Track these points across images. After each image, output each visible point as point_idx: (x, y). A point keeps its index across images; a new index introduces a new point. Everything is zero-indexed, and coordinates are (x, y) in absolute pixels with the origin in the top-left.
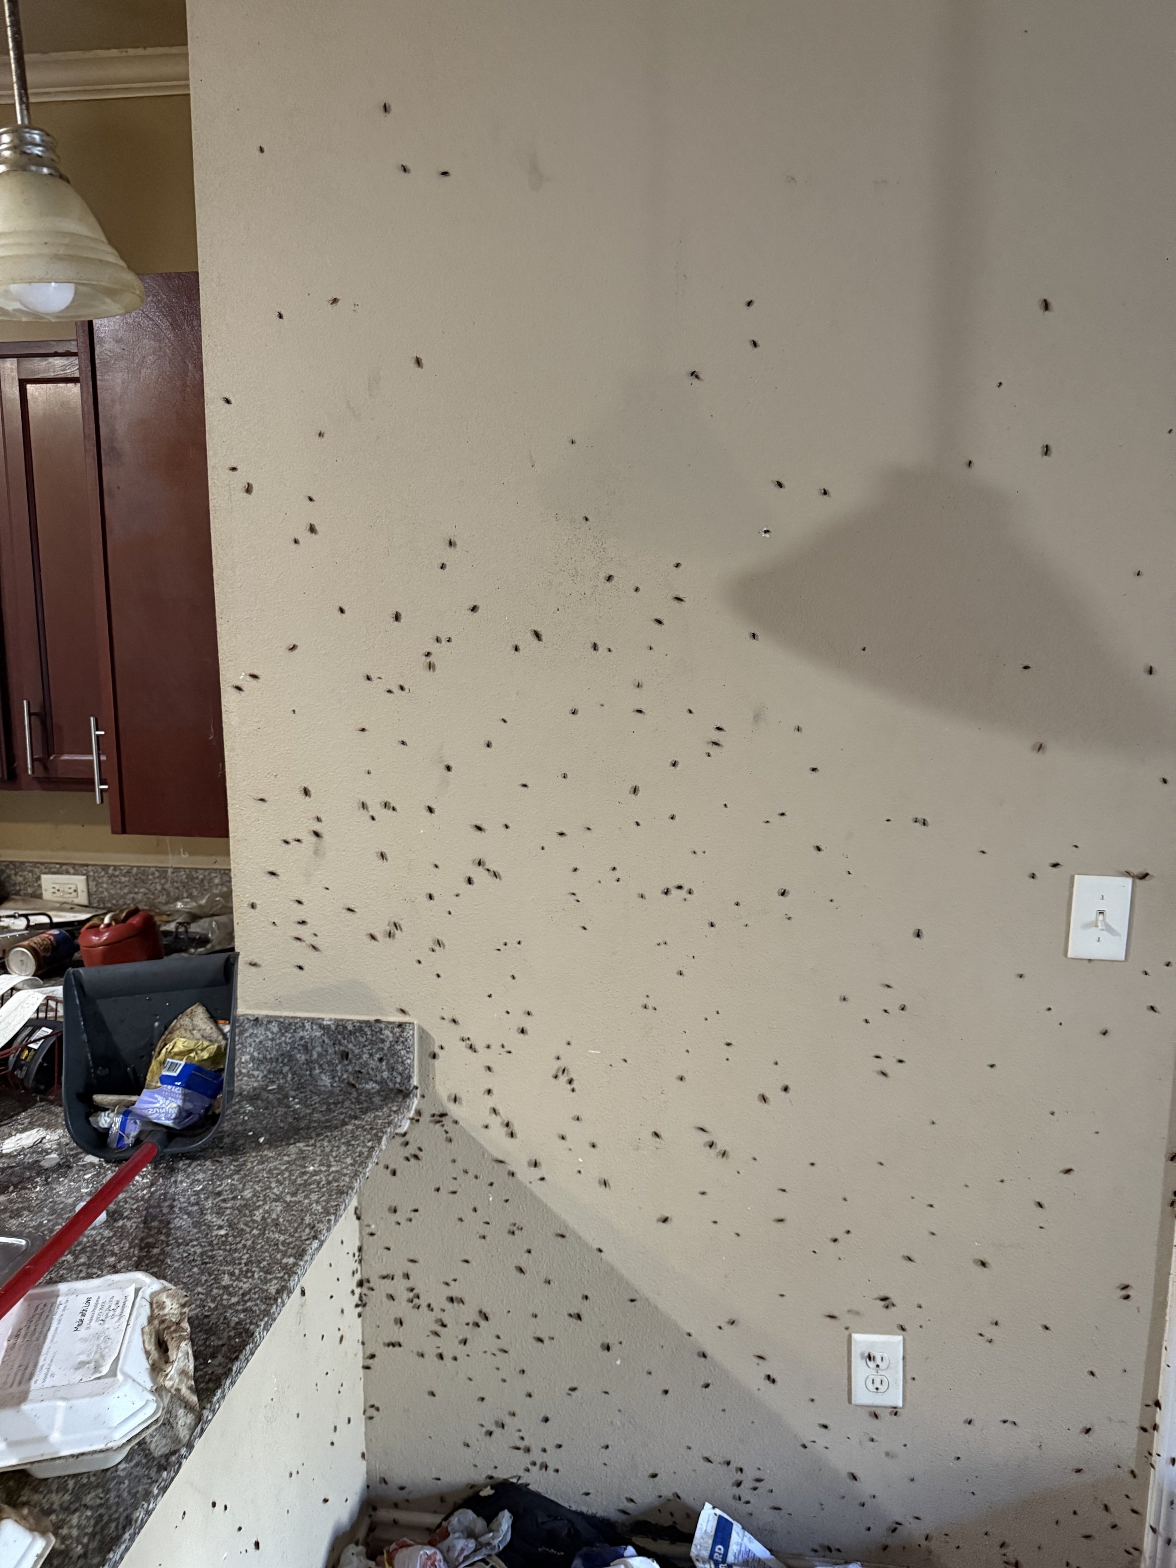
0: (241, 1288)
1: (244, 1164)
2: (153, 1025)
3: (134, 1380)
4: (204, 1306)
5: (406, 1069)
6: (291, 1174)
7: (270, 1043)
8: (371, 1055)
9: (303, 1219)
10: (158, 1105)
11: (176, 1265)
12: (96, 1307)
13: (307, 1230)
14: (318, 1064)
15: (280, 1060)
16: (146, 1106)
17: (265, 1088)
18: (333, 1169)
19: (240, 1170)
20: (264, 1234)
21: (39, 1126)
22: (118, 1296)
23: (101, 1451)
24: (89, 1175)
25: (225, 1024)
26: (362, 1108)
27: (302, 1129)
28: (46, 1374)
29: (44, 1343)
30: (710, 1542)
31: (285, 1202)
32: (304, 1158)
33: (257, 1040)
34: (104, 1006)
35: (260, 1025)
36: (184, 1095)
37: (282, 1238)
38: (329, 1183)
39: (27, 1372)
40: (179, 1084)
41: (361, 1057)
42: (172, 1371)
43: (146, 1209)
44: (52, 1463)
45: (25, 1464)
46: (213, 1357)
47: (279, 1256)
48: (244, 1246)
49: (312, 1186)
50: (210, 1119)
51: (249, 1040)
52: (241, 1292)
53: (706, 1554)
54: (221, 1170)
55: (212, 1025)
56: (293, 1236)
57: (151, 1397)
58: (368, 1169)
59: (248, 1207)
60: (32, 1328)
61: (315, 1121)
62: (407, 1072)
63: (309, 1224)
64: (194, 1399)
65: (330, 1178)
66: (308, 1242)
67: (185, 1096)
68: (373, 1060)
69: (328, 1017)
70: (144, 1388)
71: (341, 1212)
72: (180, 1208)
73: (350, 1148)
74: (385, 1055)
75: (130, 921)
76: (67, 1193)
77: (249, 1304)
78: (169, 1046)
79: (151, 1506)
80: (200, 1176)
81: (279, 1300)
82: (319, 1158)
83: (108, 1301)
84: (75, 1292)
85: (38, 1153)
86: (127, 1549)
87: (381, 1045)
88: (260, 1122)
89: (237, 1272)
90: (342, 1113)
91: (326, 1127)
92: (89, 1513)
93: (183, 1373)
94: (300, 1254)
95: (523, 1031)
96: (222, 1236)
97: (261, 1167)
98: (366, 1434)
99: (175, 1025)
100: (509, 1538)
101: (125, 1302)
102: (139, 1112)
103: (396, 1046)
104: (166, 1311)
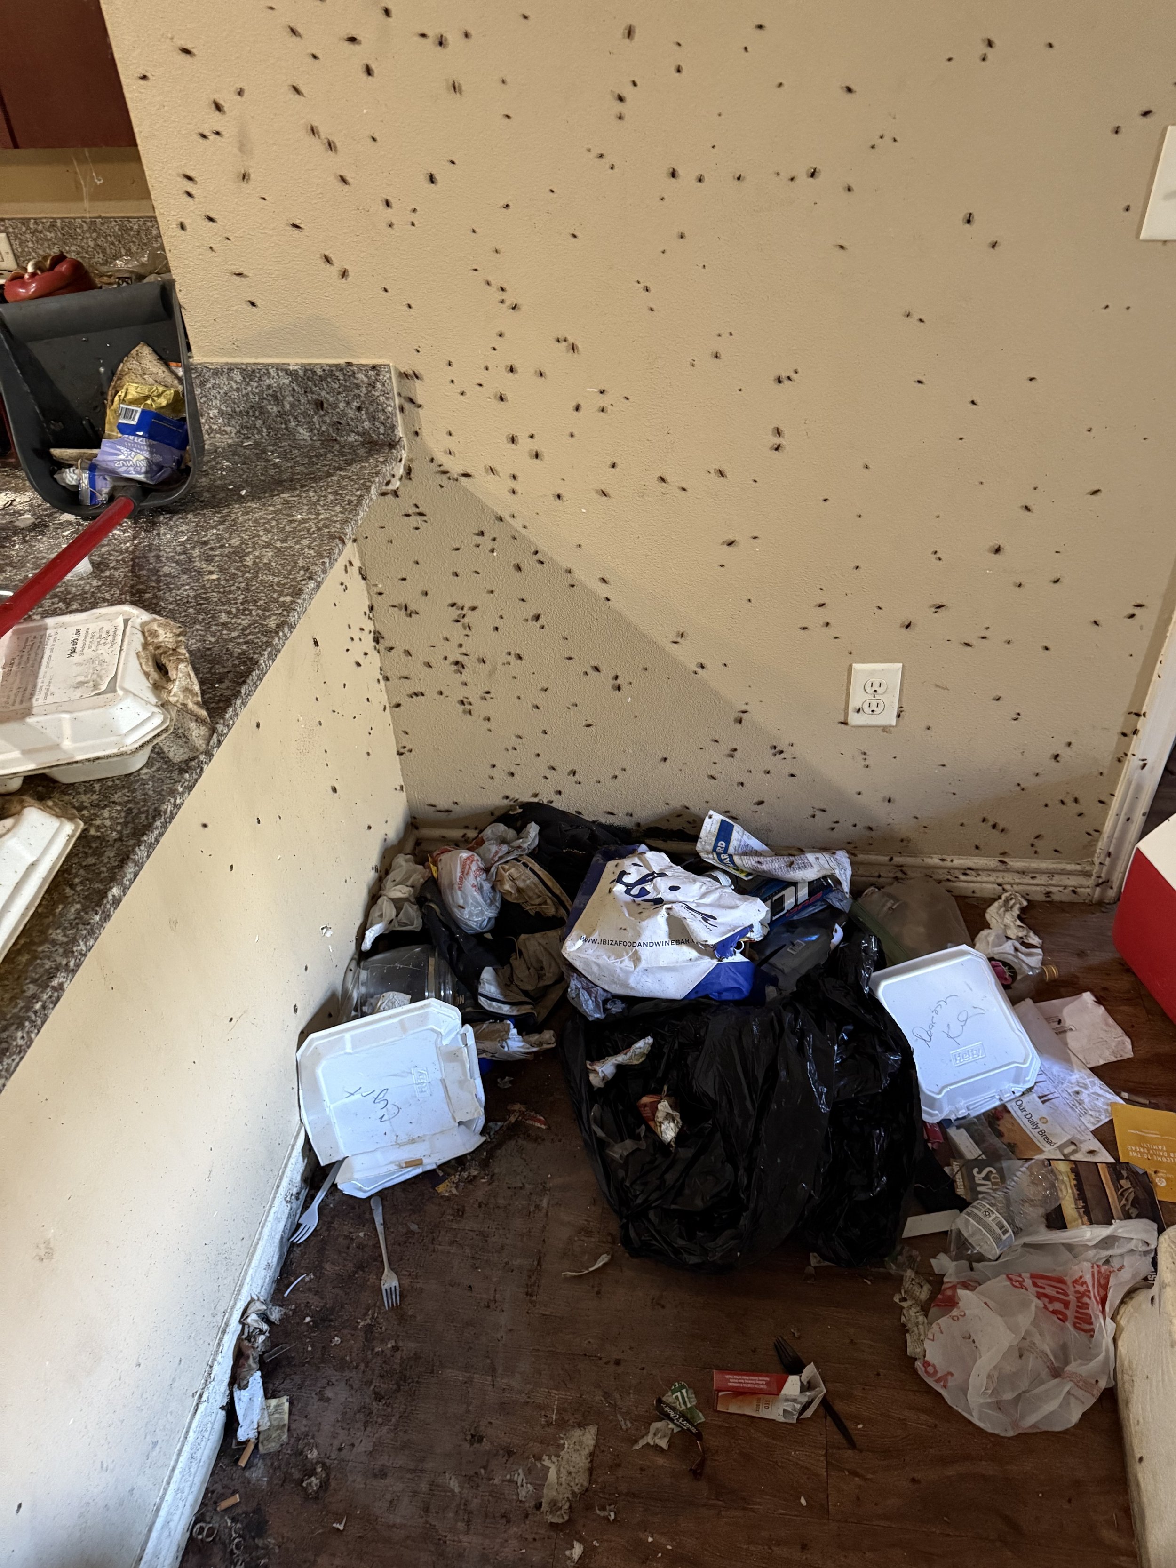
0: (240, 624)
1: (229, 515)
2: (99, 372)
3: (135, 695)
4: (205, 641)
5: (388, 417)
6: (278, 523)
7: (236, 394)
8: (348, 403)
9: (296, 563)
10: (122, 457)
11: (171, 607)
12: (86, 636)
13: (302, 572)
14: (293, 416)
15: (251, 413)
16: (110, 458)
17: (240, 445)
18: (322, 517)
19: (224, 521)
20: (257, 577)
21: (6, 490)
22: (108, 626)
23: (116, 756)
24: (68, 532)
25: (177, 366)
26: (346, 460)
27: (285, 481)
28: (46, 694)
29: (39, 668)
30: (714, 839)
31: (276, 548)
32: (290, 507)
33: (222, 392)
34: (38, 350)
35: (221, 374)
36: (149, 446)
37: (276, 580)
38: (319, 529)
39: (27, 692)
40: (141, 433)
41: (337, 407)
42: (175, 688)
43: (132, 560)
44: (70, 766)
45: (44, 768)
46: (220, 681)
47: (275, 596)
48: (239, 588)
49: (302, 533)
50: (182, 472)
51: (213, 392)
52: (240, 627)
53: (710, 848)
54: (205, 521)
55: (163, 368)
56: (287, 578)
57: (156, 710)
58: (359, 517)
59: (239, 553)
60: (25, 658)
61: (298, 474)
62: (389, 421)
63: (303, 567)
64: (204, 713)
65: (320, 525)
66: (303, 583)
67: (152, 450)
68: (351, 409)
69: (294, 362)
70: (147, 703)
71: (336, 556)
72: (167, 558)
73: (338, 497)
74: (363, 402)
75: (57, 269)
76: (48, 549)
77: (250, 637)
78: (122, 393)
79: (178, 801)
80: (184, 528)
81: (281, 634)
82: (306, 507)
83: (98, 631)
84: (63, 625)
85: (10, 514)
86: (161, 834)
87: (357, 392)
88: (240, 476)
89: (234, 610)
90: (325, 466)
91: (311, 478)
92: (119, 808)
93: (187, 690)
94: (297, 593)
95: (512, 370)
96: (214, 580)
97: (246, 517)
98: (402, 770)
99: (122, 370)
100: (537, 842)
101: (115, 633)
102: (104, 465)
103: (373, 392)
104: (161, 639)
